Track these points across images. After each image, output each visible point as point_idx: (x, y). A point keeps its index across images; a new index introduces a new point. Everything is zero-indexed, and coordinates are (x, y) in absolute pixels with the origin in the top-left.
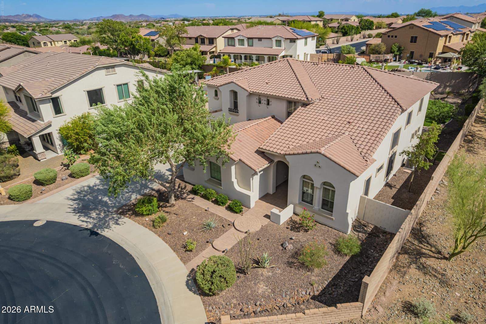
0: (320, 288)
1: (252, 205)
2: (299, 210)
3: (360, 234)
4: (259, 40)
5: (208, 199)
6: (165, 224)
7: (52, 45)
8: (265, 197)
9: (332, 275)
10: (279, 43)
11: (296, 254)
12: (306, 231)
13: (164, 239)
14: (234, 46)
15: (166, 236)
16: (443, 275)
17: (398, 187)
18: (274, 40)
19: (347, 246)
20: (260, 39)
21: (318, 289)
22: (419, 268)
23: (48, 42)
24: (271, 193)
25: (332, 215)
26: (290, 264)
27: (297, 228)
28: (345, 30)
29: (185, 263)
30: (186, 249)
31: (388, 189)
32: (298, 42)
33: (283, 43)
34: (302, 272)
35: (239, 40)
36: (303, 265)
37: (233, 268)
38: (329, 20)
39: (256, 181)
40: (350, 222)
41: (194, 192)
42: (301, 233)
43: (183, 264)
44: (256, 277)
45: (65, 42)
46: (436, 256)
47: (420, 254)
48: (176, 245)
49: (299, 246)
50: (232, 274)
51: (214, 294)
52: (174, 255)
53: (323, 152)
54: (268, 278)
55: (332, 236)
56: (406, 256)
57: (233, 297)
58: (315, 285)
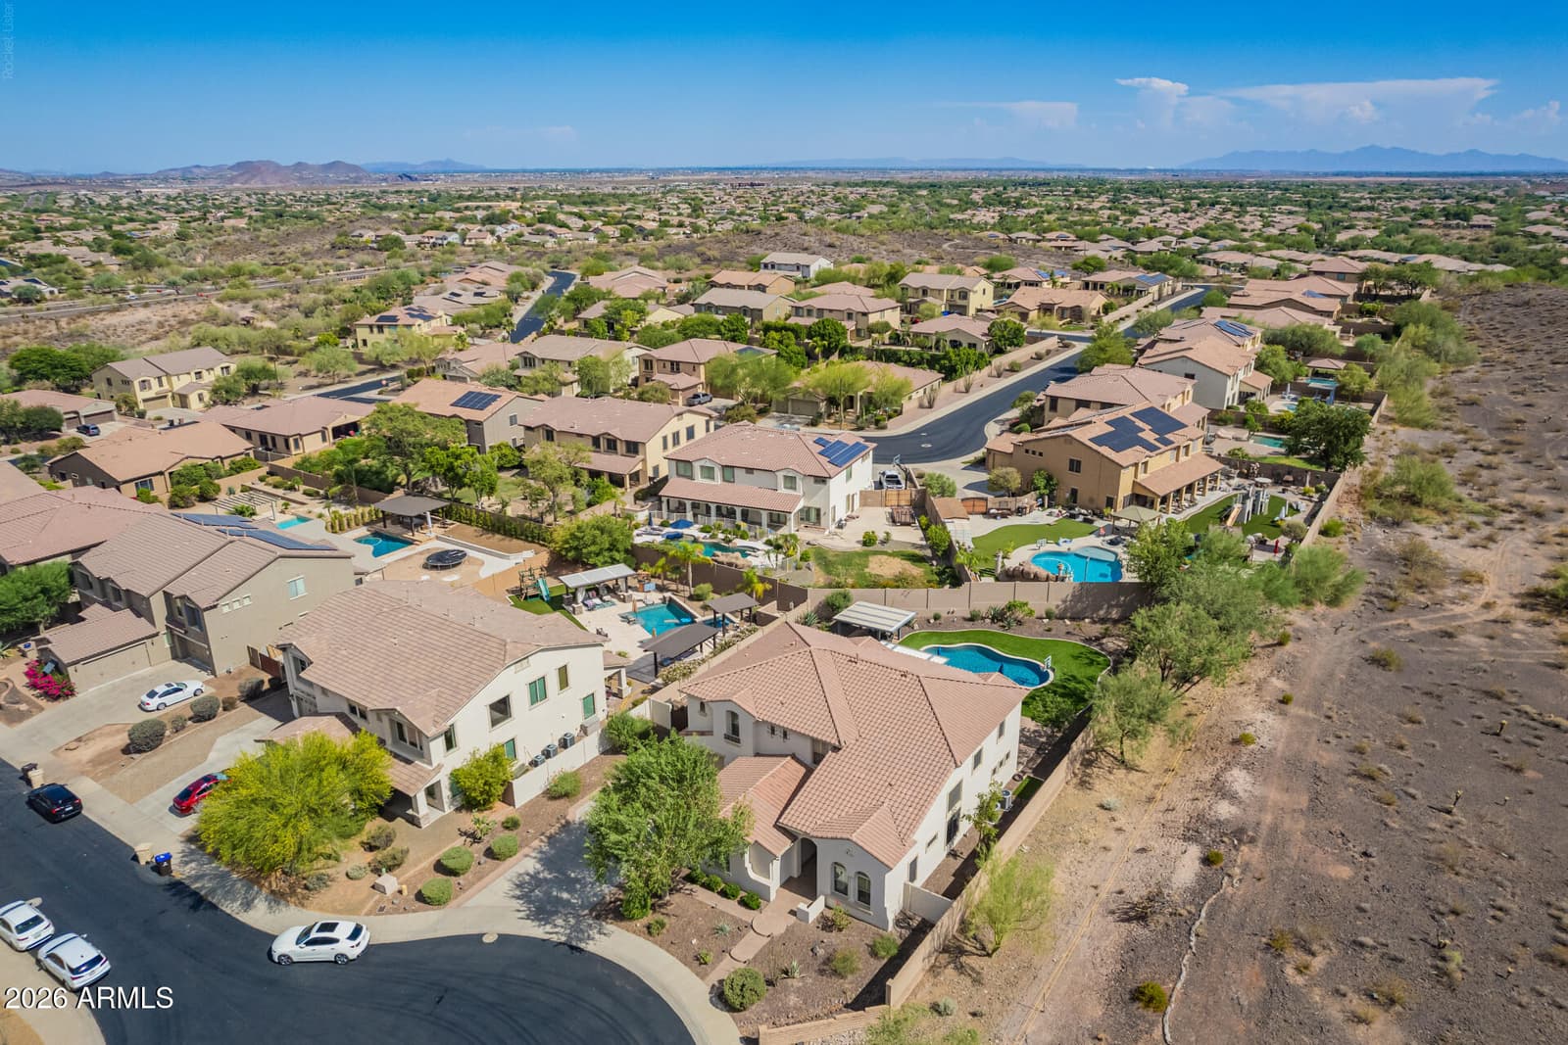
0: (854, 996)
1: (773, 896)
2: (832, 902)
3: (903, 931)
4: (747, 472)
5: (713, 890)
6: (664, 931)
7: (161, 385)
8: (788, 884)
9: (866, 982)
10: (791, 481)
11: (828, 960)
12: (840, 930)
13: (668, 951)
14: (691, 478)
15: (670, 946)
16: (978, 973)
17: (965, 856)
18: (780, 475)
19: (883, 948)
20: (750, 471)
21: (851, 996)
22: (956, 968)
23: (152, 380)
24: (796, 876)
25: (869, 909)
26: (822, 972)
27: (830, 927)
28: (950, 361)
29: (702, 978)
30: (700, 960)
31: (951, 859)
32: (832, 483)
33: (799, 483)
34: (834, 979)
35: (702, 467)
36: (835, 972)
37: (763, 980)
38: (917, 289)
39: (776, 867)
40: (891, 917)
41: (690, 879)
42: (834, 933)
43: (700, 981)
44: (786, 988)
45: (198, 374)
46: (979, 952)
47: (962, 952)
48: (685, 957)
49: (830, 950)
50: (762, 987)
51: (745, 1009)
52: (686, 970)
53: (854, 839)
54: (799, 988)
55: (870, 934)
56: (946, 955)
57: (764, 1011)
58: (849, 993)
